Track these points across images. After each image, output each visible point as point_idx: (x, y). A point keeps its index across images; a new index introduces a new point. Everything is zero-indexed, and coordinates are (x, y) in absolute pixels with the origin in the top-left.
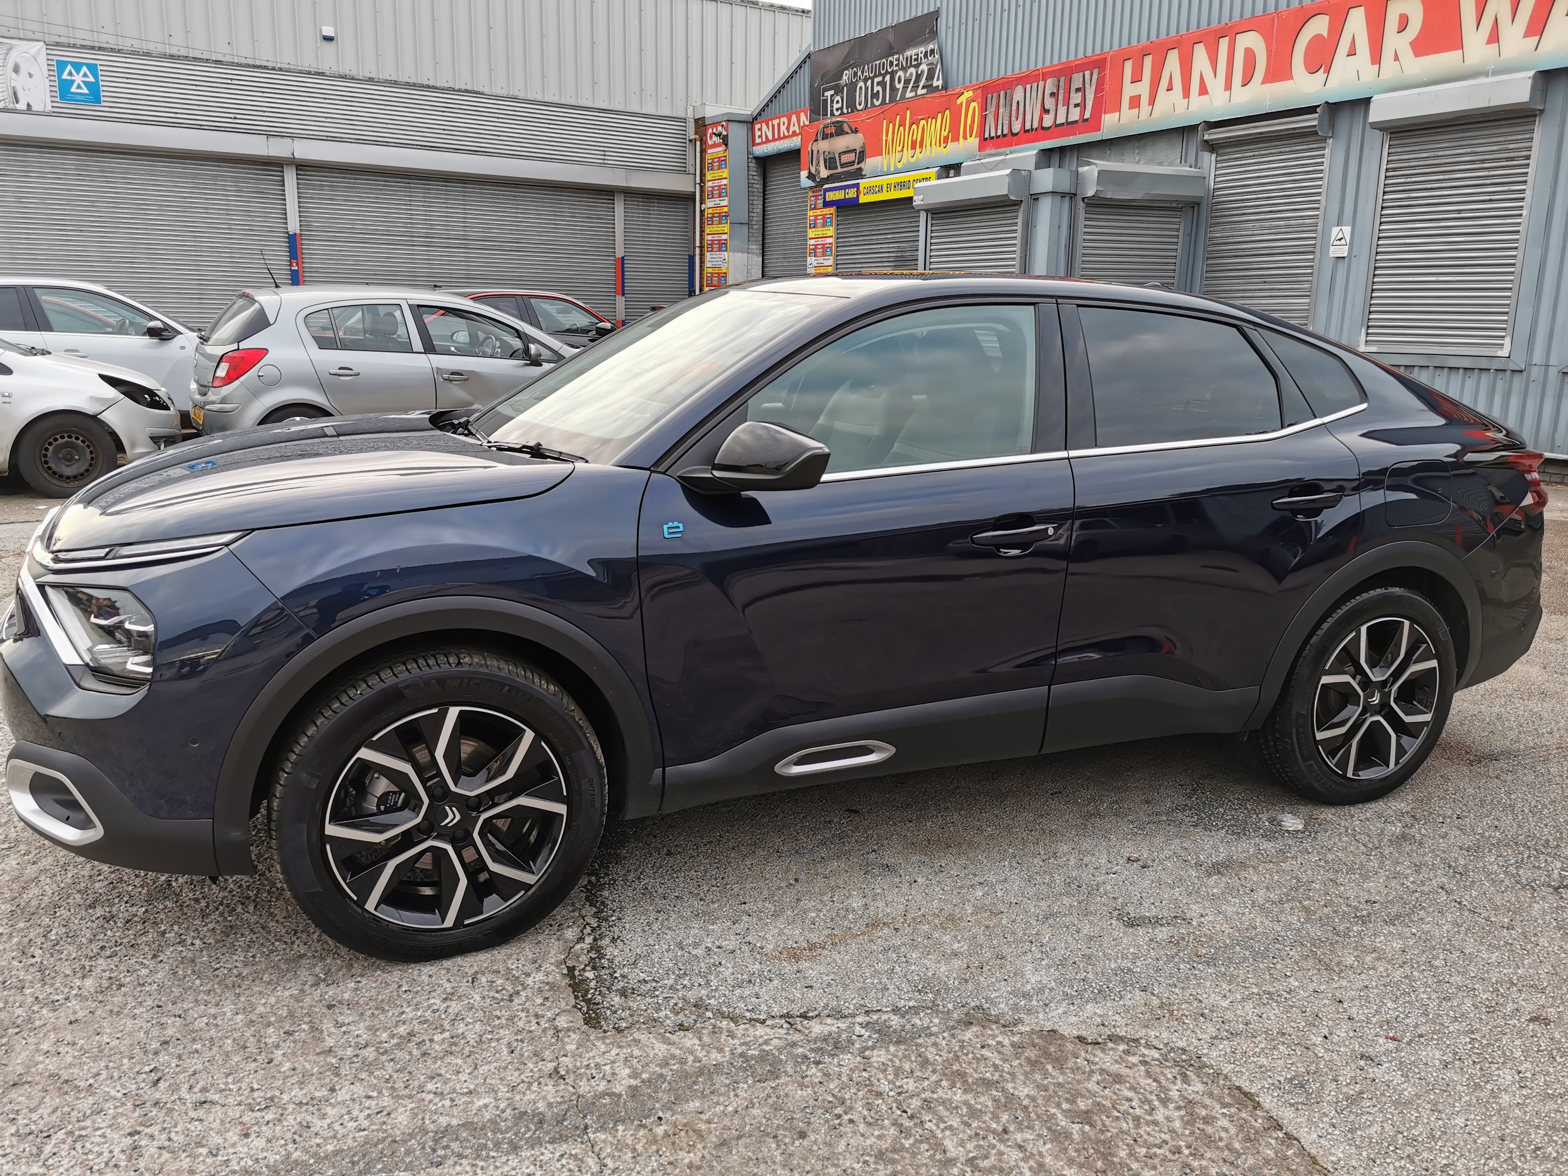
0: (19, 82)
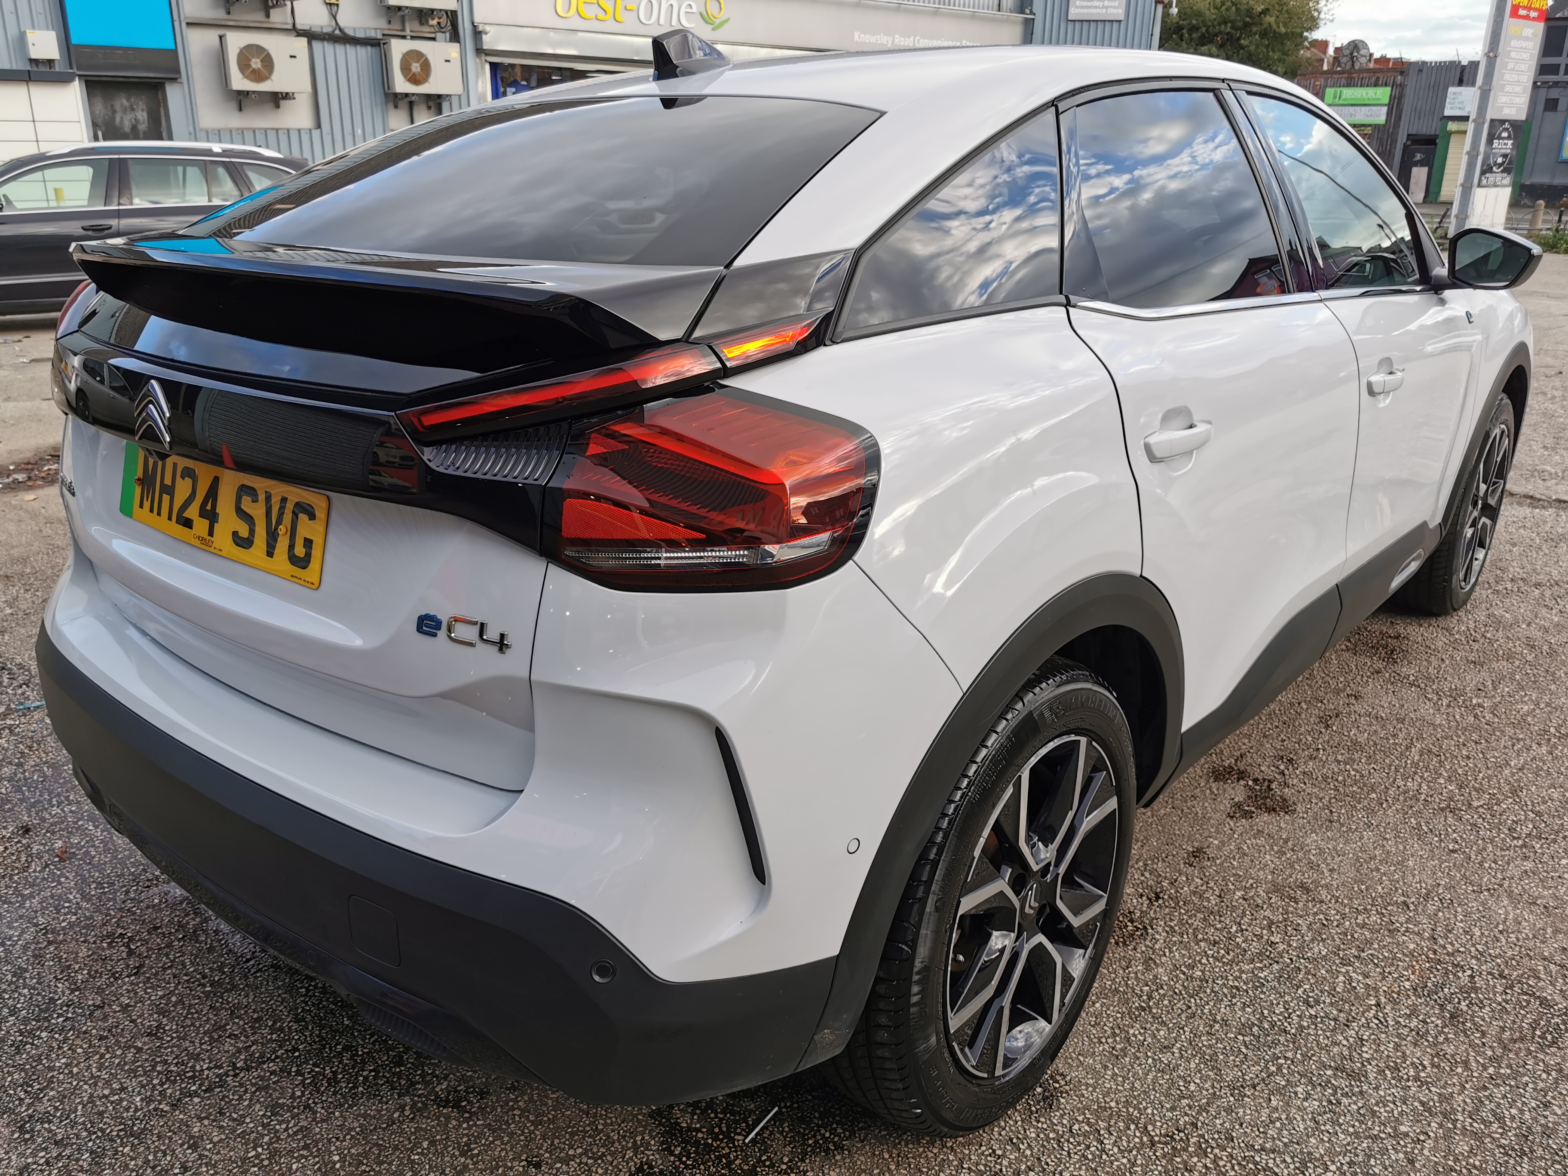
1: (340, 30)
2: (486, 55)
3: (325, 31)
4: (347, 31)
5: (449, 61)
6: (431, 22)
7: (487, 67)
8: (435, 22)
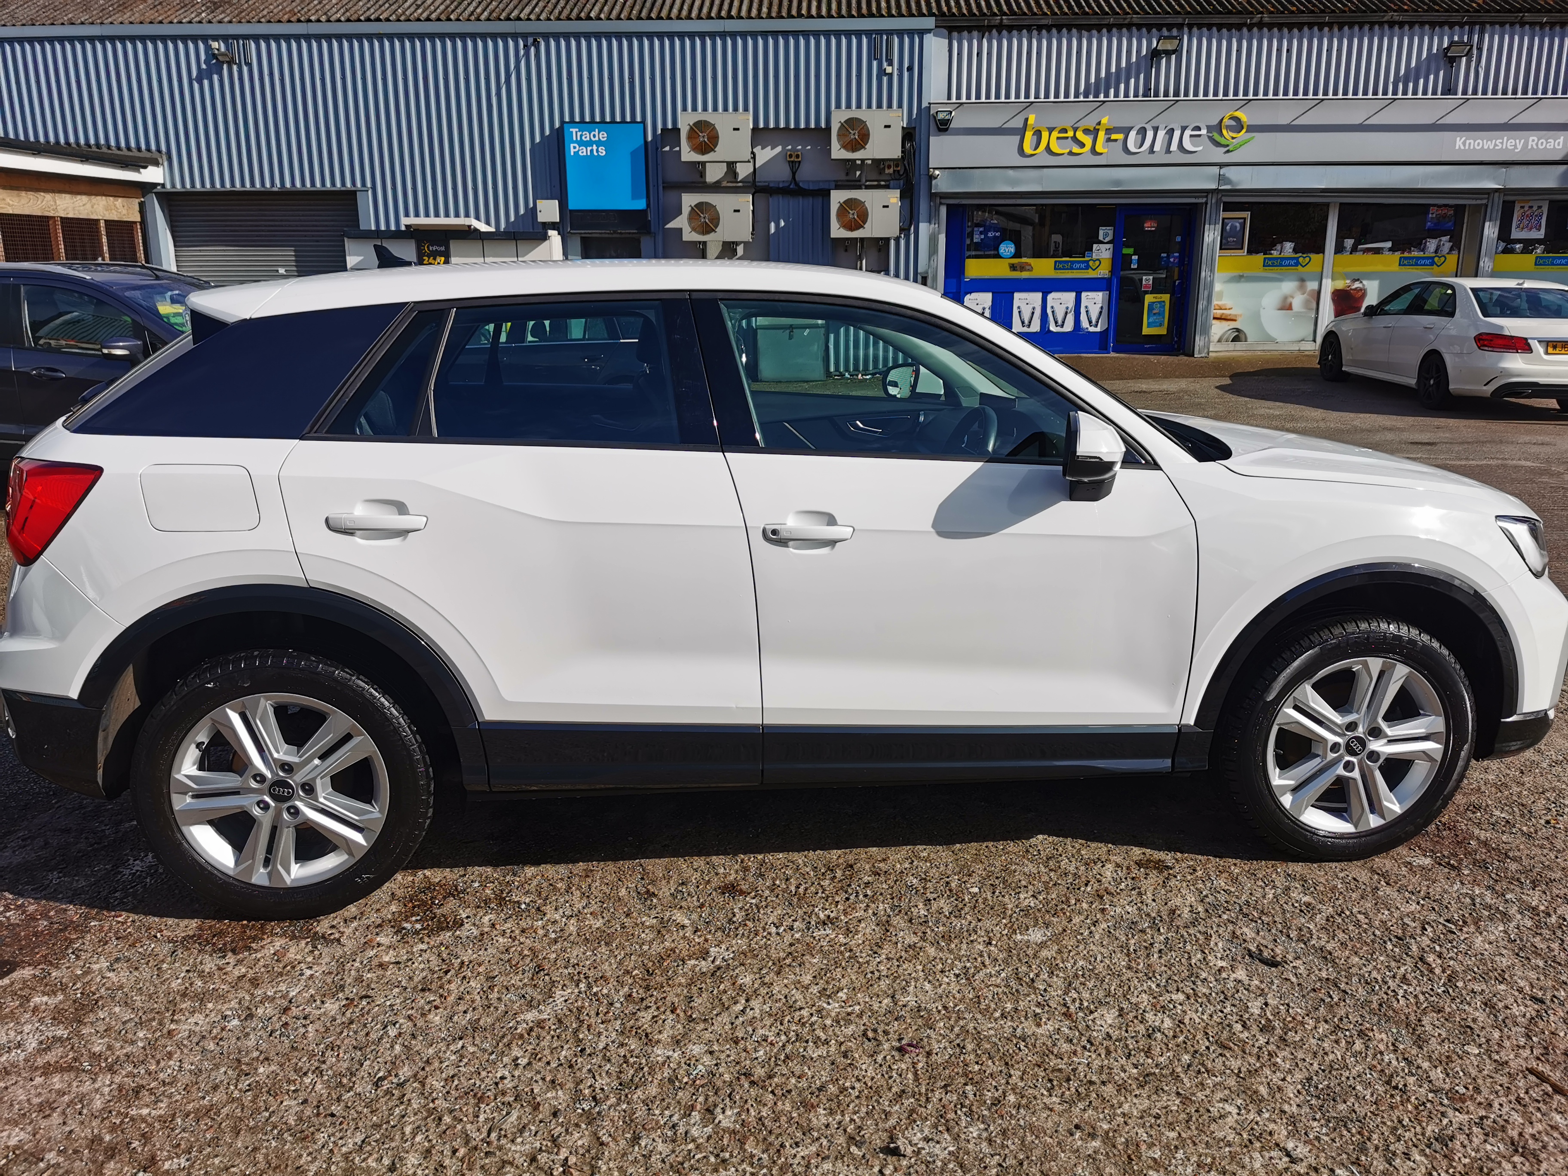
1: (797, 184)
2: (941, 198)
3: (781, 186)
4: (801, 184)
5: (887, 207)
6: (887, 171)
7: (943, 210)
8: (891, 171)
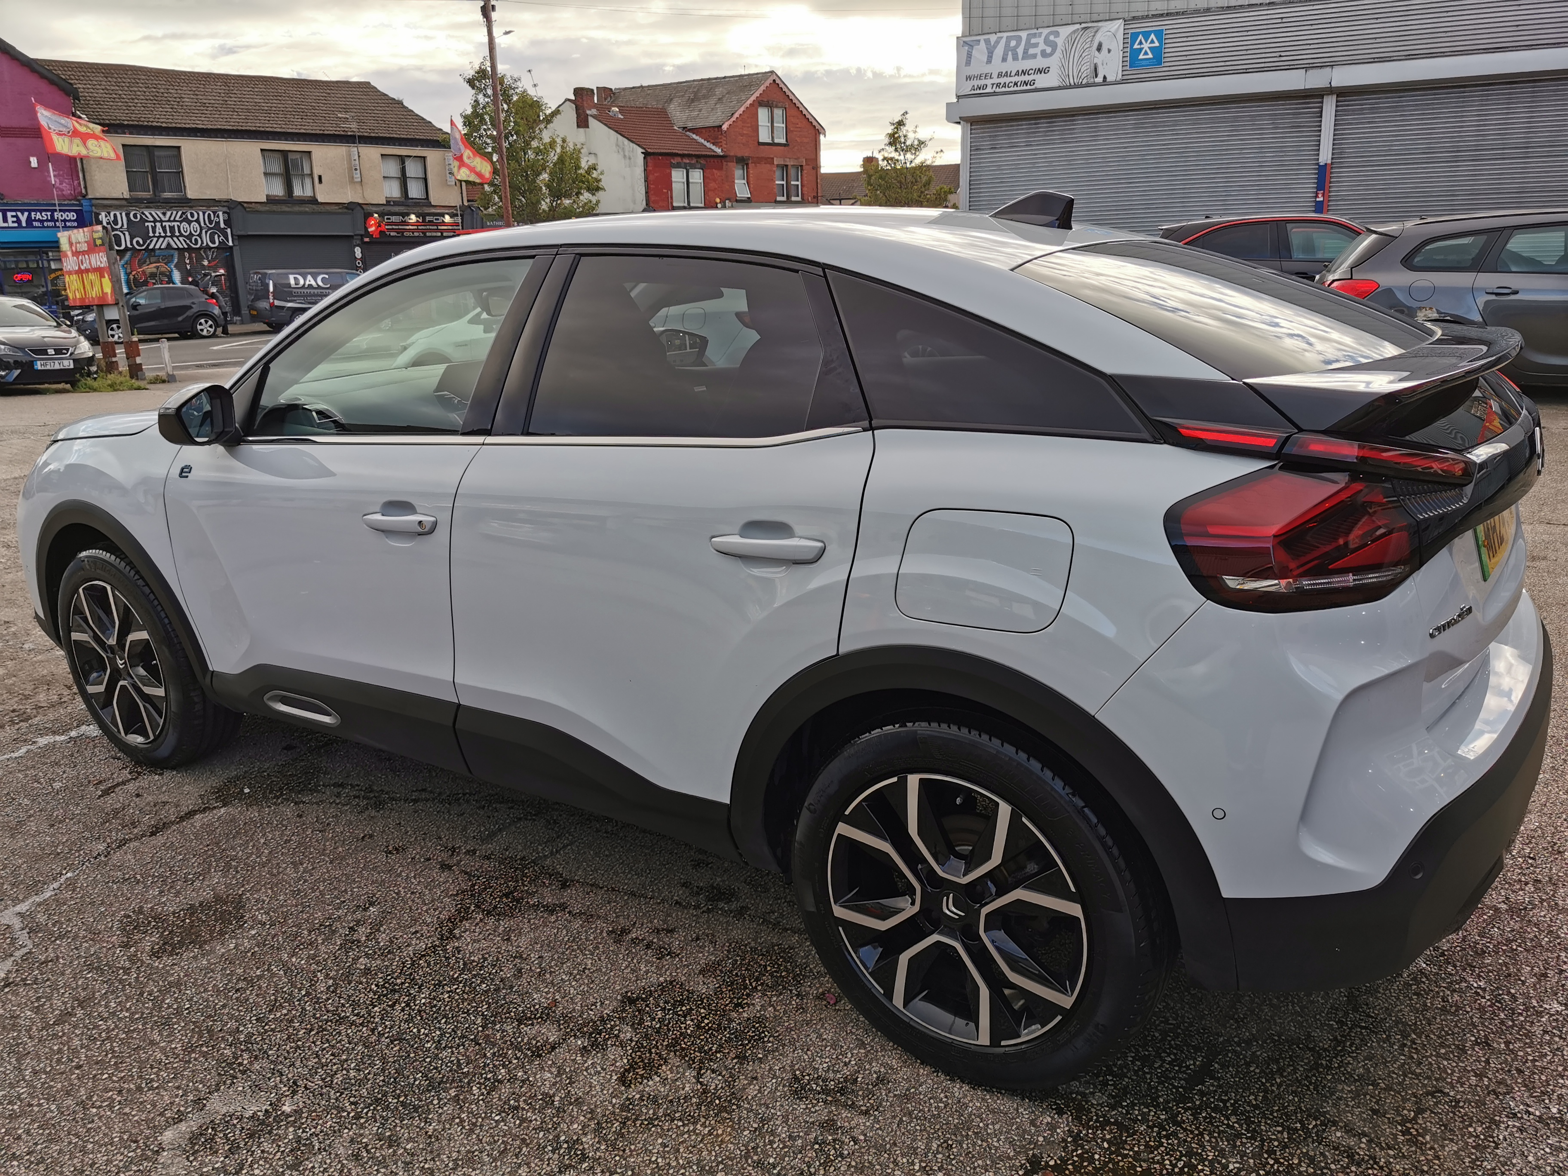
0: (1099, 58)
